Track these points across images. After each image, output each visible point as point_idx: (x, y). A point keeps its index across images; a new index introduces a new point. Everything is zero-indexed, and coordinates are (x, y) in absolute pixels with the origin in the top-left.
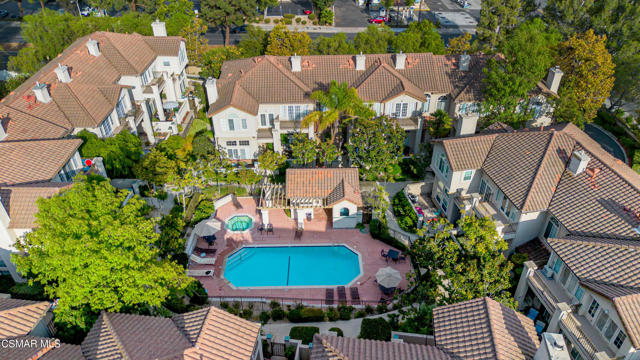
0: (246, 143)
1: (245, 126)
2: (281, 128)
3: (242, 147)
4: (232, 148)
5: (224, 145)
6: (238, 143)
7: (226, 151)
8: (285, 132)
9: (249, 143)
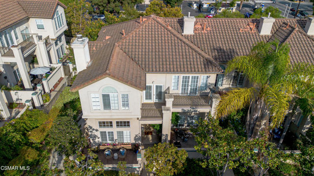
0: (126, 124)
1: (126, 104)
2: (174, 105)
3: (120, 129)
4: (107, 130)
5: (95, 126)
6: (114, 124)
7: (98, 134)
8: (179, 110)
9: (130, 124)
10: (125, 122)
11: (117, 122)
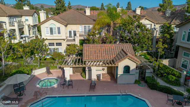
1: (59, 33)
3: (58, 47)
4: (52, 47)
6: (55, 44)
8: (82, 38)
9: (62, 44)
10: (59, 43)
11: (56, 43)
